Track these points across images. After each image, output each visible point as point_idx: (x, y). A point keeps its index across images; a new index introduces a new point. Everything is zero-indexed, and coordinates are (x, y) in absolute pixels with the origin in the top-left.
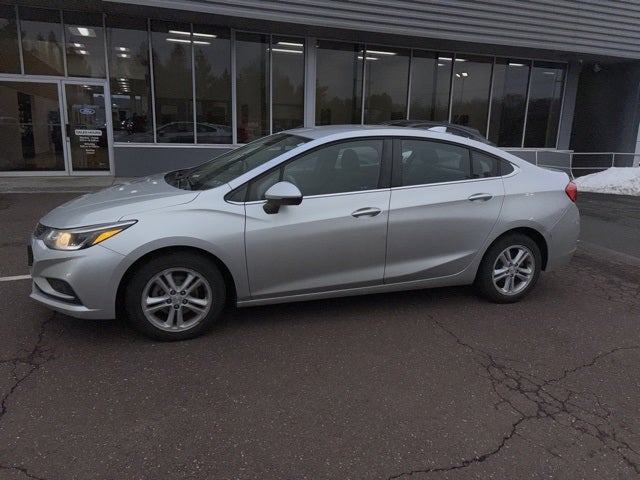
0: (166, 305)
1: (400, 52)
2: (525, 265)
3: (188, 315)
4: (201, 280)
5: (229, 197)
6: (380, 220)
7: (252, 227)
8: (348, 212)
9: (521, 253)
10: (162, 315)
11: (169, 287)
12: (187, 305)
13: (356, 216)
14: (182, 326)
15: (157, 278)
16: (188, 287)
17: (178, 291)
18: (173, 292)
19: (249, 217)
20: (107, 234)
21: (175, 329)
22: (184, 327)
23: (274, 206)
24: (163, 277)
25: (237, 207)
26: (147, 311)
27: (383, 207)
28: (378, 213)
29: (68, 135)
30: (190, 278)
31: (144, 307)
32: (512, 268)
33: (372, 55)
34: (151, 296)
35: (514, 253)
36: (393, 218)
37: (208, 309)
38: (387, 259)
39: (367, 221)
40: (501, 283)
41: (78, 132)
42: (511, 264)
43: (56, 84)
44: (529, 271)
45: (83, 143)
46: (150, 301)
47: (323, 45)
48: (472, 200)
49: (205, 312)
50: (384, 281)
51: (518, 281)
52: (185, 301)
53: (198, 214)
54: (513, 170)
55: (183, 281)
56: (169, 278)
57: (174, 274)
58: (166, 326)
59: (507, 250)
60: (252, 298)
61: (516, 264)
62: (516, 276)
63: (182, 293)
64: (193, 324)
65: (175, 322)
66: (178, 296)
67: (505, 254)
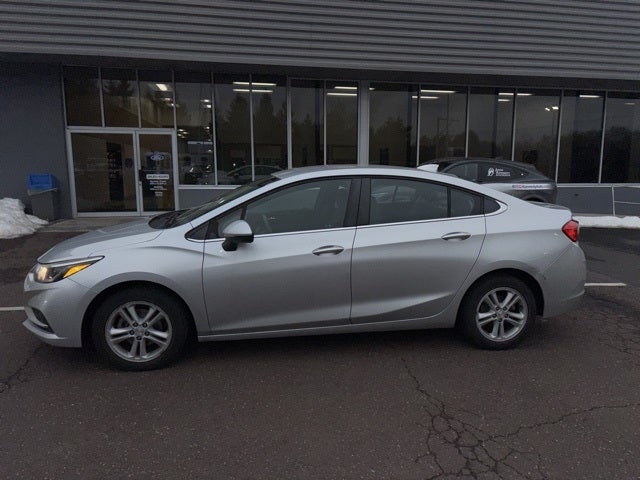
0: (130, 336)
1: (460, 90)
2: (517, 308)
3: (151, 347)
4: (162, 313)
5: (189, 235)
6: (343, 258)
7: (210, 263)
8: (309, 250)
9: (509, 296)
10: (126, 345)
11: (132, 319)
12: (149, 337)
13: (318, 254)
14: (145, 357)
15: (120, 310)
16: (150, 319)
17: (140, 323)
18: (136, 325)
19: (207, 254)
20: (77, 269)
21: (137, 359)
22: (146, 357)
23: (233, 243)
24: (126, 310)
25: (196, 245)
26: (110, 341)
27: (347, 246)
28: (341, 250)
29: (140, 179)
30: (151, 312)
31: (107, 336)
32: (500, 312)
33: (429, 95)
34: (116, 327)
35: (502, 296)
36: (357, 257)
37: (168, 341)
38: (352, 298)
39: (328, 259)
40: (489, 327)
41: (149, 177)
42: (498, 308)
43: (131, 135)
44: (521, 316)
45: (152, 186)
46: (114, 331)
47: (379, 87)
48: (446, 239)
49: (165, 345)
50: (350, 321)
51: (508, 327)
52: (147, 333)
53: (160, 251)
54: (499, 207)
55: (146, 314)
56: (132, 310)
57: (137, 308)
58: (129, 356)
59: (493, 292)
60: (211, 333)
61: (505, 308)
62: (505, 321)
63: (144, 325)
64: (155, 355)
65: (138, 353)
66: (140, 328)
67: (490, 296)
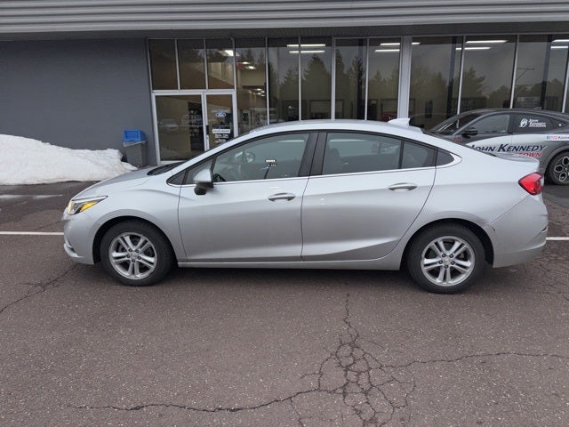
0: (127, 259)
2: (465, 256)
3: (143, 268)
4: (149, 243)
5: (170, 181)
6: (295, 204)
7: (184, 205)
8: (266, 196)
9: (457, 245)
10: (125, 265)
11: (128, 246)
12: (141, 261)
13: (273, 200)
15: (119, 239)
16: (141, 247)
17: (134, 249)
18: (130, 250)
19: (183, 197)
20: (89, 205)
21: (133, 277)
22: (139, 276)
23: (203, 189)
24: (123, 239)
25: (175, 189)
26: (113, 261)
27: (297, 193)
28: (293, 198)
29: (208, 133)
30: (141, 241)
31: (111, 258)
32: (447, 259)
34: (117, 251)
35: (449, 244)
36: (307, 204)
37: (155, 265)
38: (303, 239)
39: (282, 205)
40: (435, 273)
41: (215, 131)
42: (444, 255)
43: (200, 96)
44: (468, 264)
45: (217, 139)
46: (115, 254)
48: (393, 189)
49: (153, 267)
50: (302, 258)
51: (455, 273)
52: (139, 258)
53: (147, 193)
54: (452, 159)
55: (138, 242)
56: (128, 239)
57: (131, 237)
58: (126, 274)
59: (440, 240)
60: (188, 261)
61: (451, 256)
62: (451, 268)
63: (137, 251)
64: (146, 274)
65: (133, 272)
66: (134, 253)
67: (436, 244)
